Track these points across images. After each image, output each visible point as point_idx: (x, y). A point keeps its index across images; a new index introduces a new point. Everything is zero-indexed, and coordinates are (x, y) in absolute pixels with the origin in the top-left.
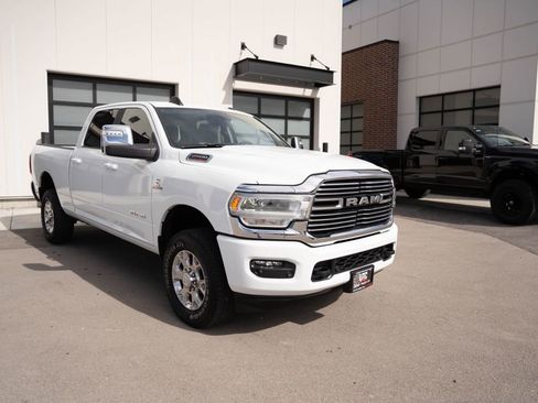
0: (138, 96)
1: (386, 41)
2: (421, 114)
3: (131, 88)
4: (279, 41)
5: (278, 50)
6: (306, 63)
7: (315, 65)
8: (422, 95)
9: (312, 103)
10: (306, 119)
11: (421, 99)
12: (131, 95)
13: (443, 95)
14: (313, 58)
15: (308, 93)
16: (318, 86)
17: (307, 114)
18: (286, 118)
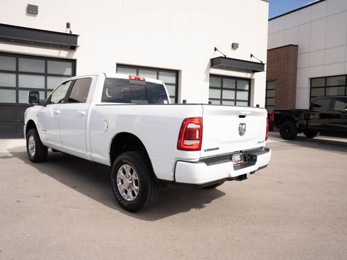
0: (160, 77)
1: (291, 45)
2: (311, 88)
3: (155, 72)
4: (234, 46)
5: (233, 51)
6: (248, 59)
7: (253, 60)
8: (312, 77)
9: (250, 81)
10: (246, 91)
11: (311, 79)
12: (156, 76)
13: (326, 77)
14: (252, 56)
15: (248, 75)
16: (254, 71)
17: (247, 88)
18: (236, 90)
